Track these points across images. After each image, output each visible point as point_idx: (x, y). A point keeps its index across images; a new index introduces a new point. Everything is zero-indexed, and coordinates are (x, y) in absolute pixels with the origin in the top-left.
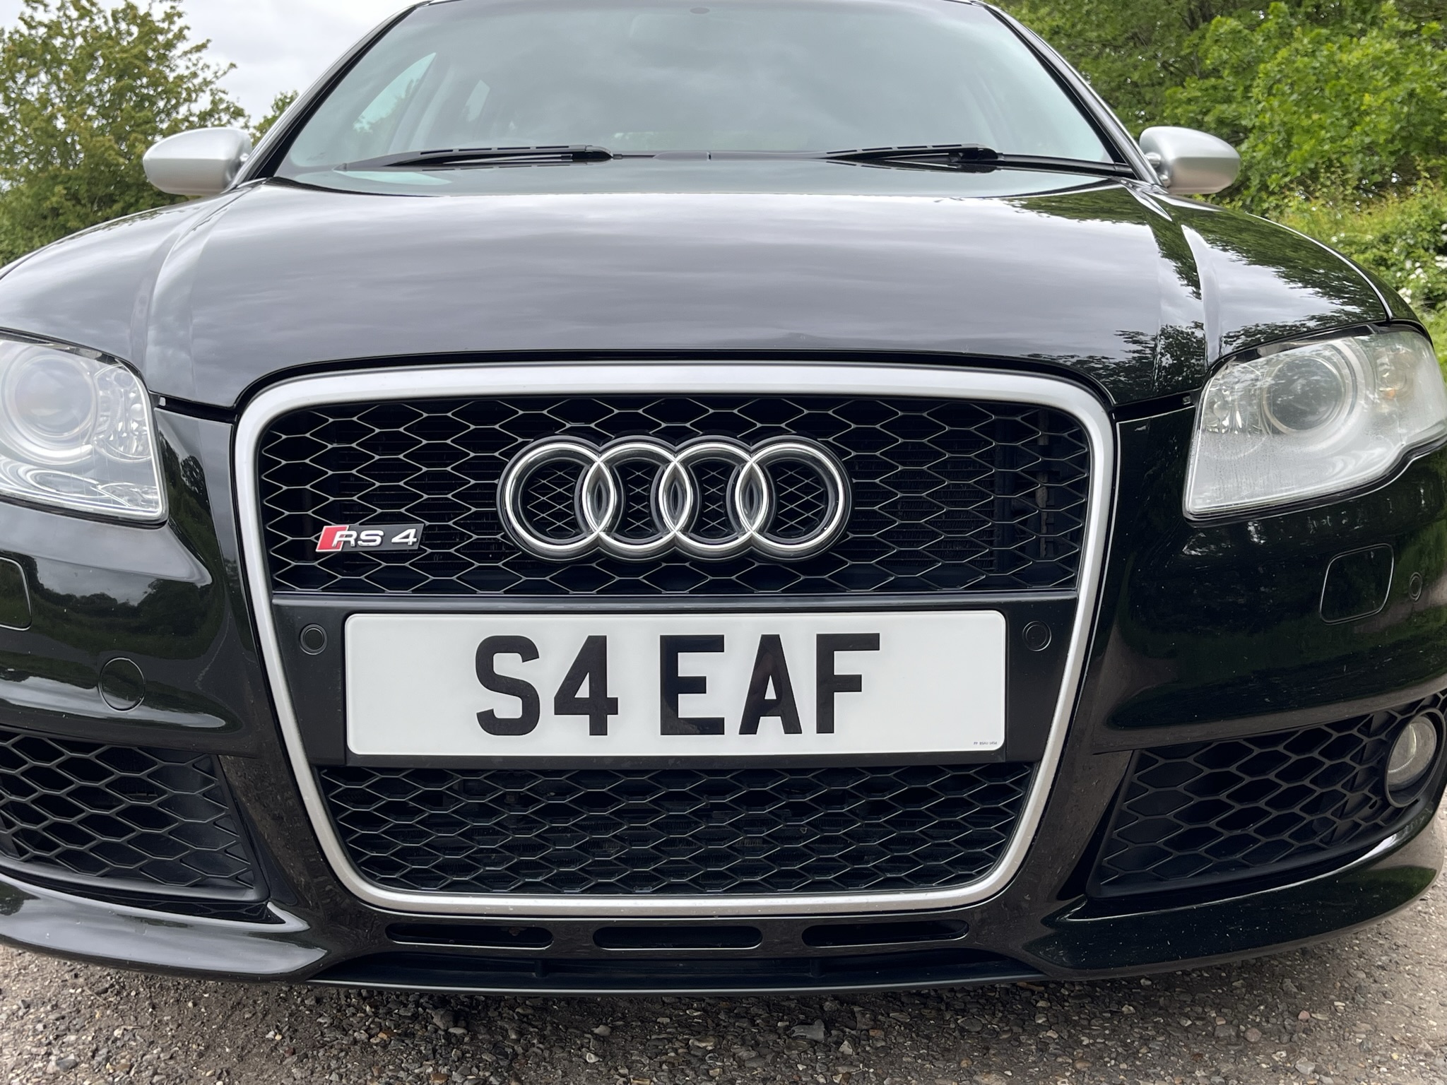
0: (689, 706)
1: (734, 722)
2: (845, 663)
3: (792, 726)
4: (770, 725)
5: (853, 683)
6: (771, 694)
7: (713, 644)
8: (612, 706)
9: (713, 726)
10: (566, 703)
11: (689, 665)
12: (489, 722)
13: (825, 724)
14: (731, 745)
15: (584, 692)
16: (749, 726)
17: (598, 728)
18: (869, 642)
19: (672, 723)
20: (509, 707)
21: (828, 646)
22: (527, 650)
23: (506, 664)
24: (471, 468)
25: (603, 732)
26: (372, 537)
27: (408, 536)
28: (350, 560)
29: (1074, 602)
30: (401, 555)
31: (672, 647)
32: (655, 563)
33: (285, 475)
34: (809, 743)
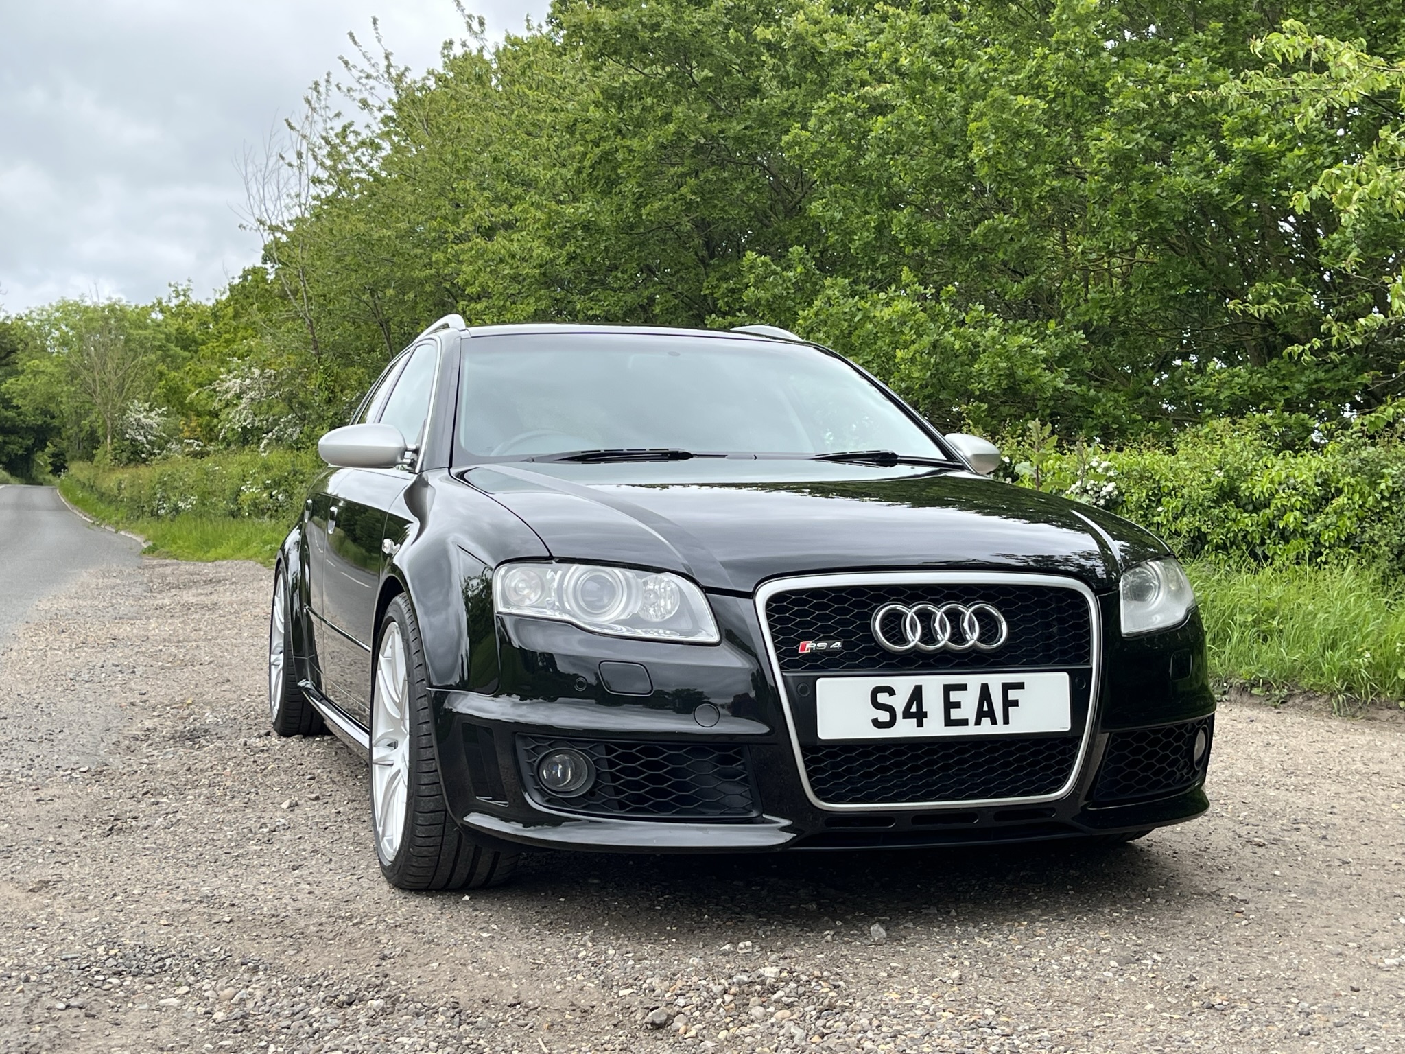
0: (955, 714)
1: (972, 721)
2: (1013, 695)
3: (994, 722)
4: (986, 721)
5: (1015, 703)
6: (985, 708)
7: (963, 687)
8: (925, 715)
9: (964, 722)
10: (907, 714)
11: (955, 696)
12: (877, 723)
13: (1006, 721)
14: (971, 730)
15: (914, 709)
16: (978, 723)
17: (920, 724)
18: (1020, 686)
19: (949, 722)
20: (884, 716)
21: (1006, 687)
22: (891, 691)
23: (883, 698)
24: (857, 616)
25: (922, 726)
26: (823, 645)
27: (838, 644)
28: (814, 654)
29: (1091, 669)
30: (835, 652)
31: (948, 689)
32: (936, 655)
33: (778, 621)
34: (1000, 729)
